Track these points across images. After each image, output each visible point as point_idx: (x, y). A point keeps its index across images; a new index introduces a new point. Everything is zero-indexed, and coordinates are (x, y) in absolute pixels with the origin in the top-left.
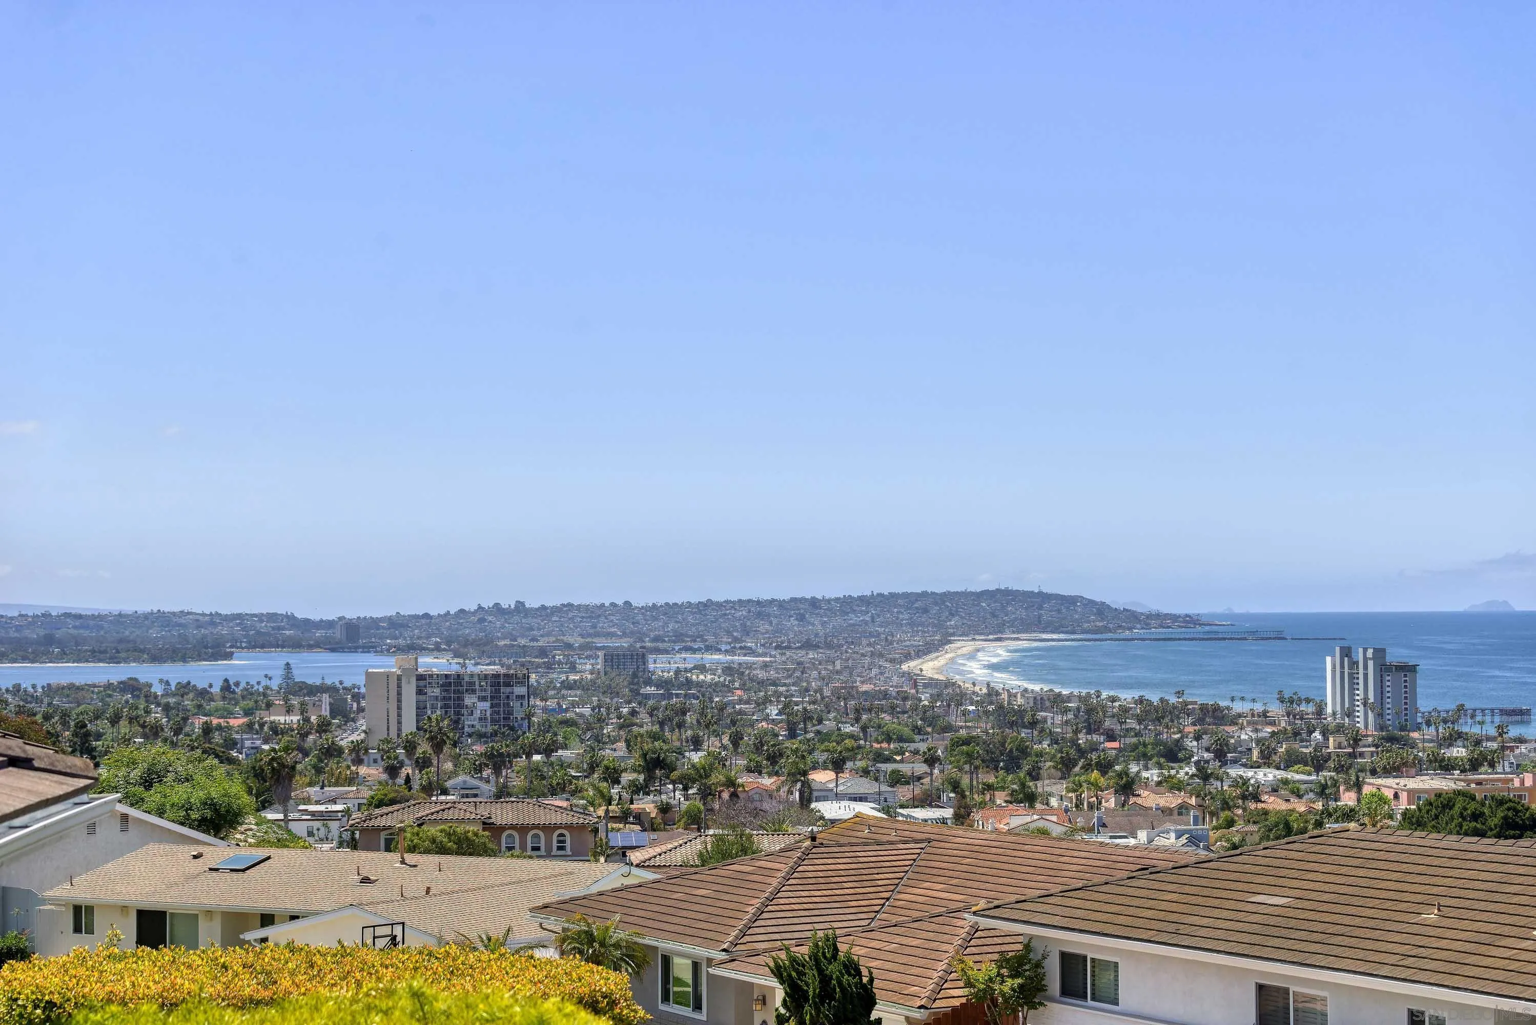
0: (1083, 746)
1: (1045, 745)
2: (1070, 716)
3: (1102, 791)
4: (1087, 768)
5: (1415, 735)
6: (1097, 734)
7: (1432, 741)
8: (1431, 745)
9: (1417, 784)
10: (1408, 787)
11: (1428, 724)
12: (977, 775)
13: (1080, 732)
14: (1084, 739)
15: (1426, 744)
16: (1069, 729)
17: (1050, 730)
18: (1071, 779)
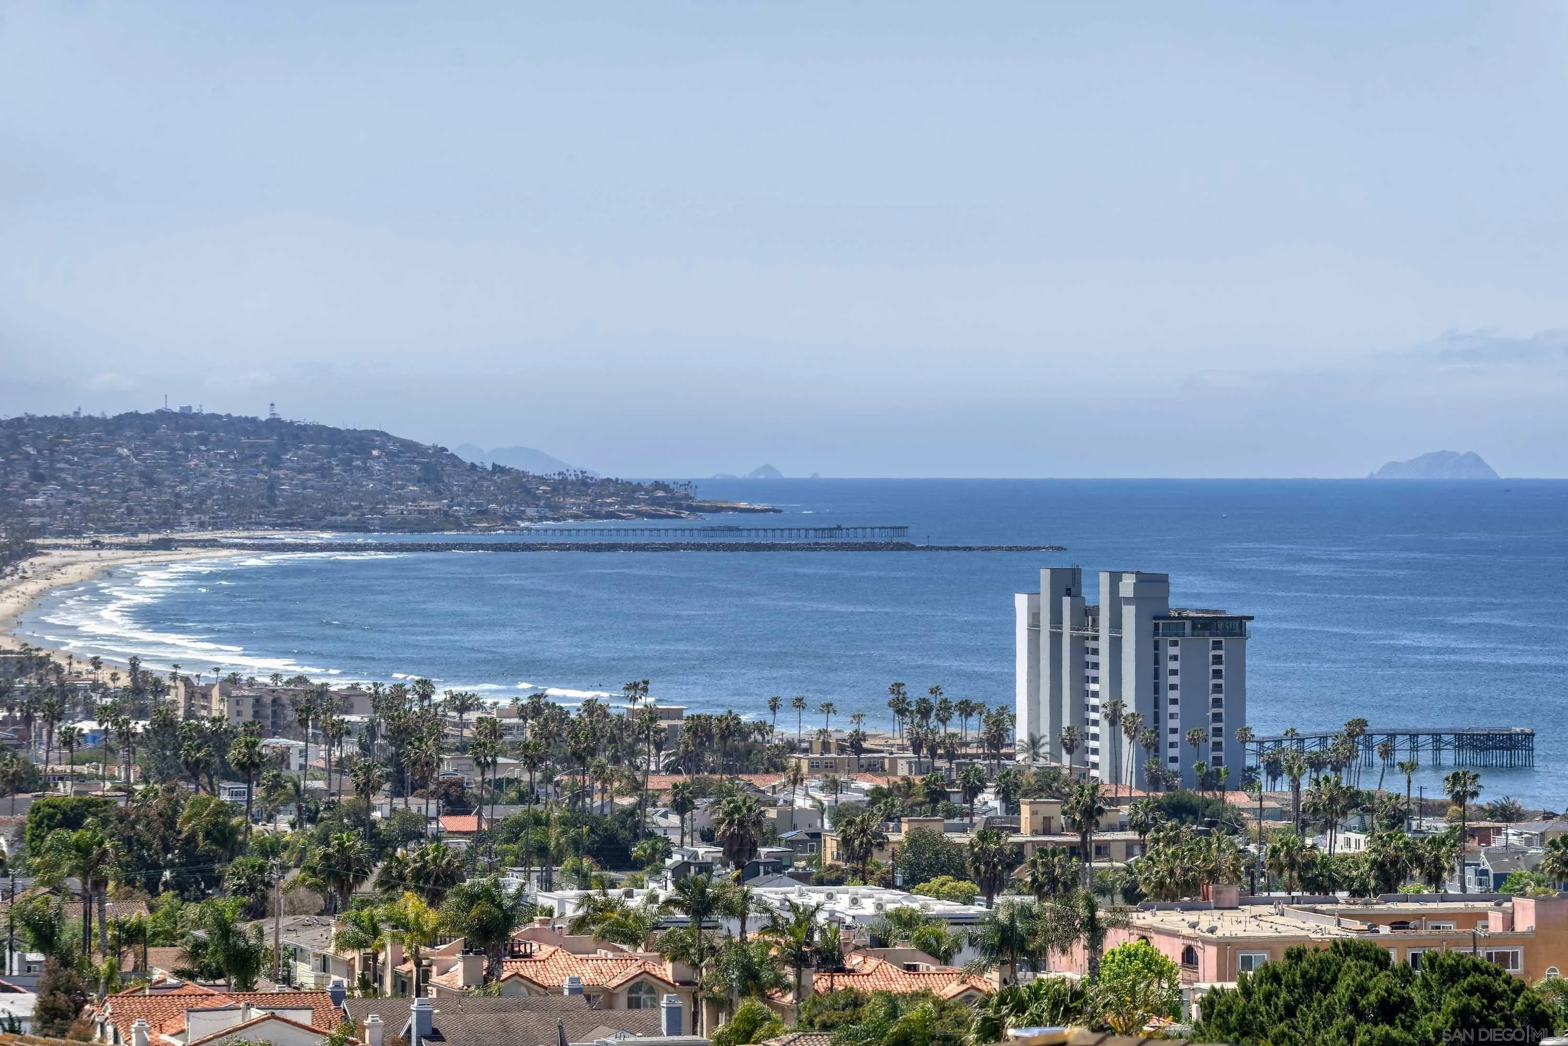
0: (382, 827)
1: (283, 824)
2: (350, 747)
3: (432, 945)
4: (389, 883)
5: (1239, 799)
6: (422, 796)
7: (1280, 815)
8: (1281, 824)
9: (1242, 926)
10: (1219, 933)
11: (1274, 770)
12: (101, 903)
13: (376, 788)
14: (387, 809)
15: (1267, 824)
16: (348, 782)
17: (297, 786)
18: (353, 913)
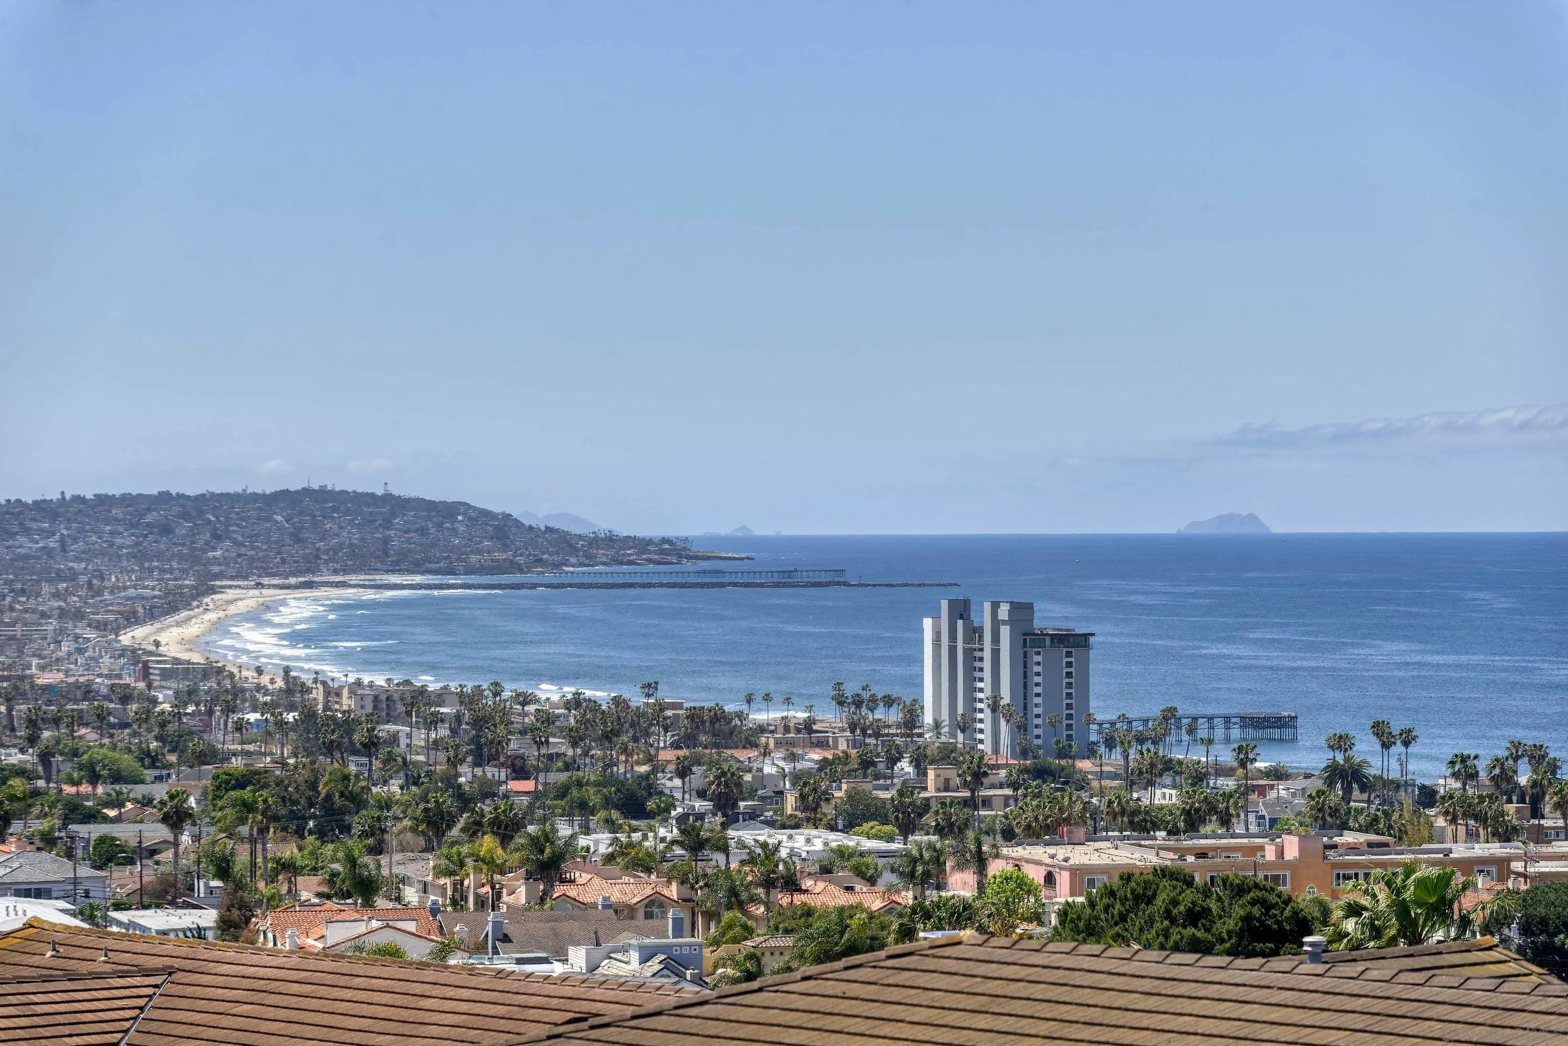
0: (467, 788)
1: (394, 787)
2: (443, 731)
3: (502, 873)
4: (474, 830)
5: (1085, 765)
6: (495, 766)
7: (1115, 776)
8: (1116, 783)
9: (1088, 856)
10: (1071, 862)
11: (1110, 743)
12: (264, 845)
13: (462, 761)
14: (470, 775)
15: (1107, 783)
16: (442, 756)
17: (404, 760)
18: (445, 850)
